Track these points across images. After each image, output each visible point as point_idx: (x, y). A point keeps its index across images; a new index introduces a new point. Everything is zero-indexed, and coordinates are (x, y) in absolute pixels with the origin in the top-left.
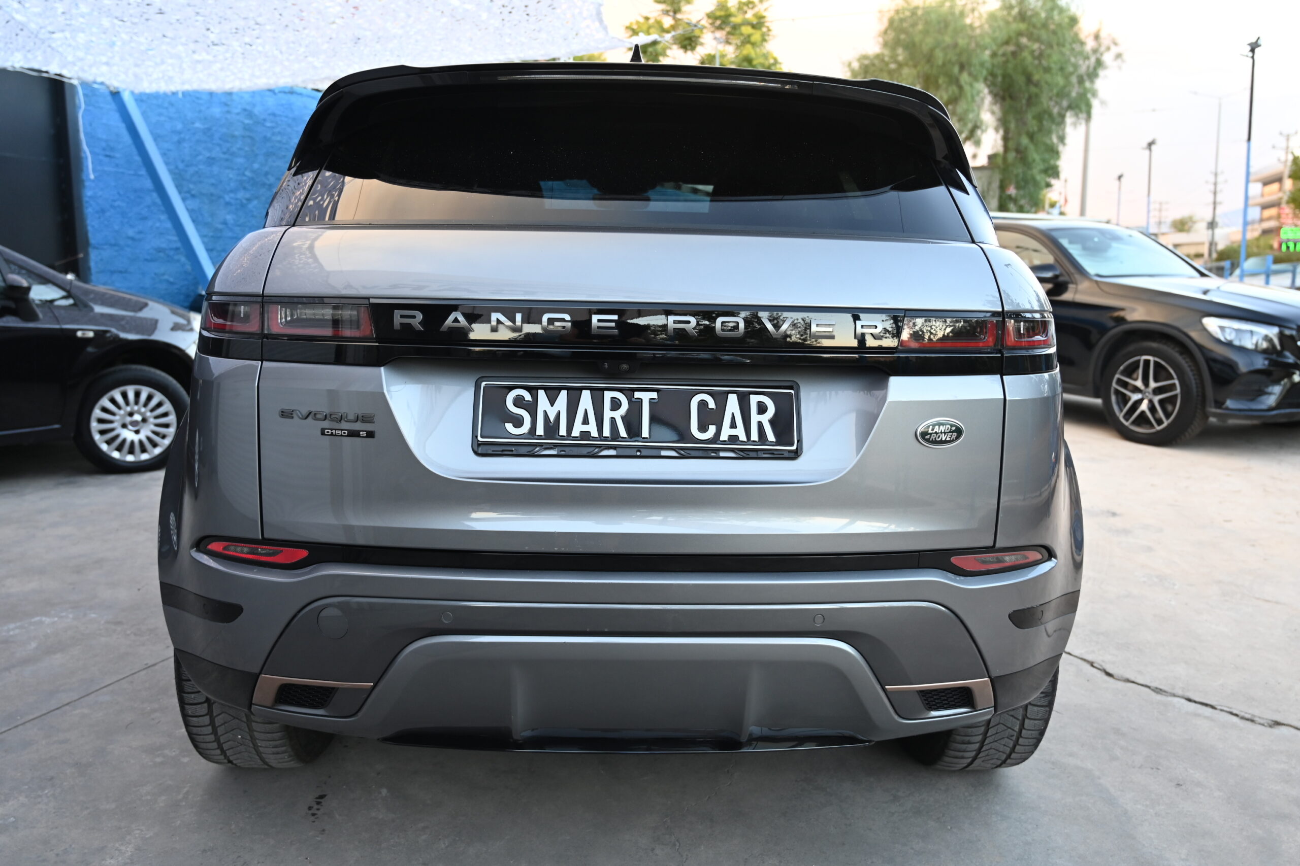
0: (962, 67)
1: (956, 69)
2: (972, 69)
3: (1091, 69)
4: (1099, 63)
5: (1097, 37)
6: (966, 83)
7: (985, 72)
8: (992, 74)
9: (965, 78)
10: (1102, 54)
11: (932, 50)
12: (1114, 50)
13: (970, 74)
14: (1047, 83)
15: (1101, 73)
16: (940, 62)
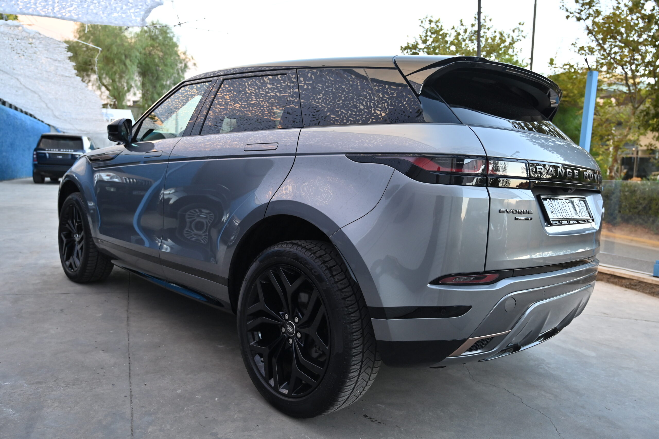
0: (126, 57)
1: (123, 57)
2: (132, 58)
3: (183, 68)
4: (186, 66)
5: (184, 54)
6: (129, 65)
7: (137, 61)
8: (140, 63)
9: (128, 62)
10: (187, 62)
11: (111, 45)
12: (192, 61)
13: (131, 61)
14: (166, 71)
15: (187, 70)
16: (115, 52)
